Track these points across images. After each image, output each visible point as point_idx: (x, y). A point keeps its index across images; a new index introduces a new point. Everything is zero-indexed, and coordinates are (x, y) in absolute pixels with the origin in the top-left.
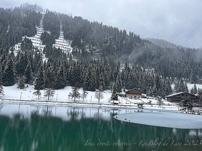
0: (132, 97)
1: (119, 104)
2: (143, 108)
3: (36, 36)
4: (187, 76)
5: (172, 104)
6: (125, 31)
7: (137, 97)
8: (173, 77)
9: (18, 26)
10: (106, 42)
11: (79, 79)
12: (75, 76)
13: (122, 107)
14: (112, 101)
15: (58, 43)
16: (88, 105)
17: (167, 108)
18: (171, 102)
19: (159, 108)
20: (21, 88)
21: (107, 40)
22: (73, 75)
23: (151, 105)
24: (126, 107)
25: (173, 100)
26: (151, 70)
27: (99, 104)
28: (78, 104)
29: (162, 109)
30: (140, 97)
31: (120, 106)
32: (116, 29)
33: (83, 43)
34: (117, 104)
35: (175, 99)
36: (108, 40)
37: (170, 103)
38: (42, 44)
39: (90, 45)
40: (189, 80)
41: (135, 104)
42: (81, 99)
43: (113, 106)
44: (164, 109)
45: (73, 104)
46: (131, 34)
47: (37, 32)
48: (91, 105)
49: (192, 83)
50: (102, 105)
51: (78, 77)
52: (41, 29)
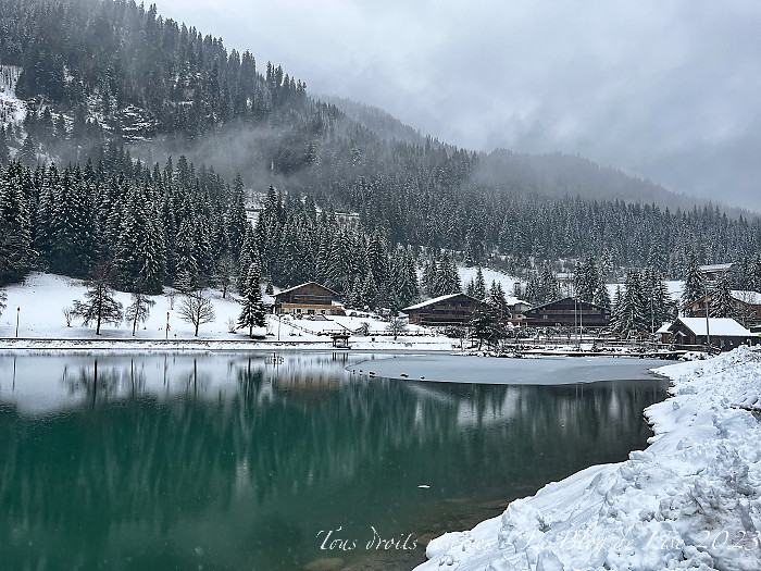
0: (299, 311)
1: (270, 338)
2: (350, 348)
4: (456, 242)
5: (428, 330)
6: (249, 59)
7: (318, 311)
8: (416, 245)
10: (177, 95)
11: (88, 245)
12: (70, 230)
13: (283, 347)
14: (246, 330)
16: (159, 346)
17: (419, 344)
18: (422, 324)
19: (396, 347)
21: (181, 85)
22: (59, 227)
23: (370, 338)
24: (297, 347)
25: (427, 318)
26: (350, 218)
27: (200, 342)
28: (118, 345)
29: (403, 347)
30: (328, 311)
31: (276, 343)
32: (214, 45)
33: (72, 83)
34: (263, 337)
35: (432, 316)
36: (184, 86)
37: (422, 330)
39: (106, 97)
40: (461, 254)
41: (320, 334)
42: (125, 326)
43: (251, 346)
44: (409, 348)
45: (95, 344)
46: (275, 74)
48: (170, 346)
49: (470, 265)
50: (214, 346)
51: (83, 237)
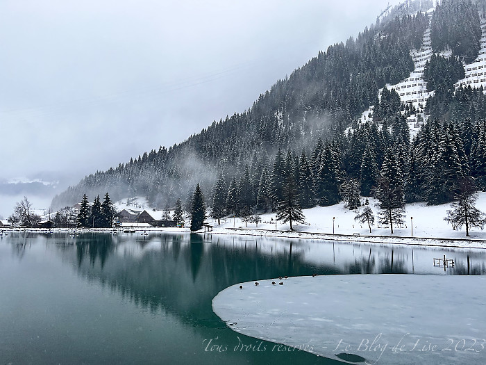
3: (413, 75)
9: (368, 69)
15: (473, 72)
20: (352, 209)
38: (427, 91)
47: (416, 65)
52: (426, 52)
